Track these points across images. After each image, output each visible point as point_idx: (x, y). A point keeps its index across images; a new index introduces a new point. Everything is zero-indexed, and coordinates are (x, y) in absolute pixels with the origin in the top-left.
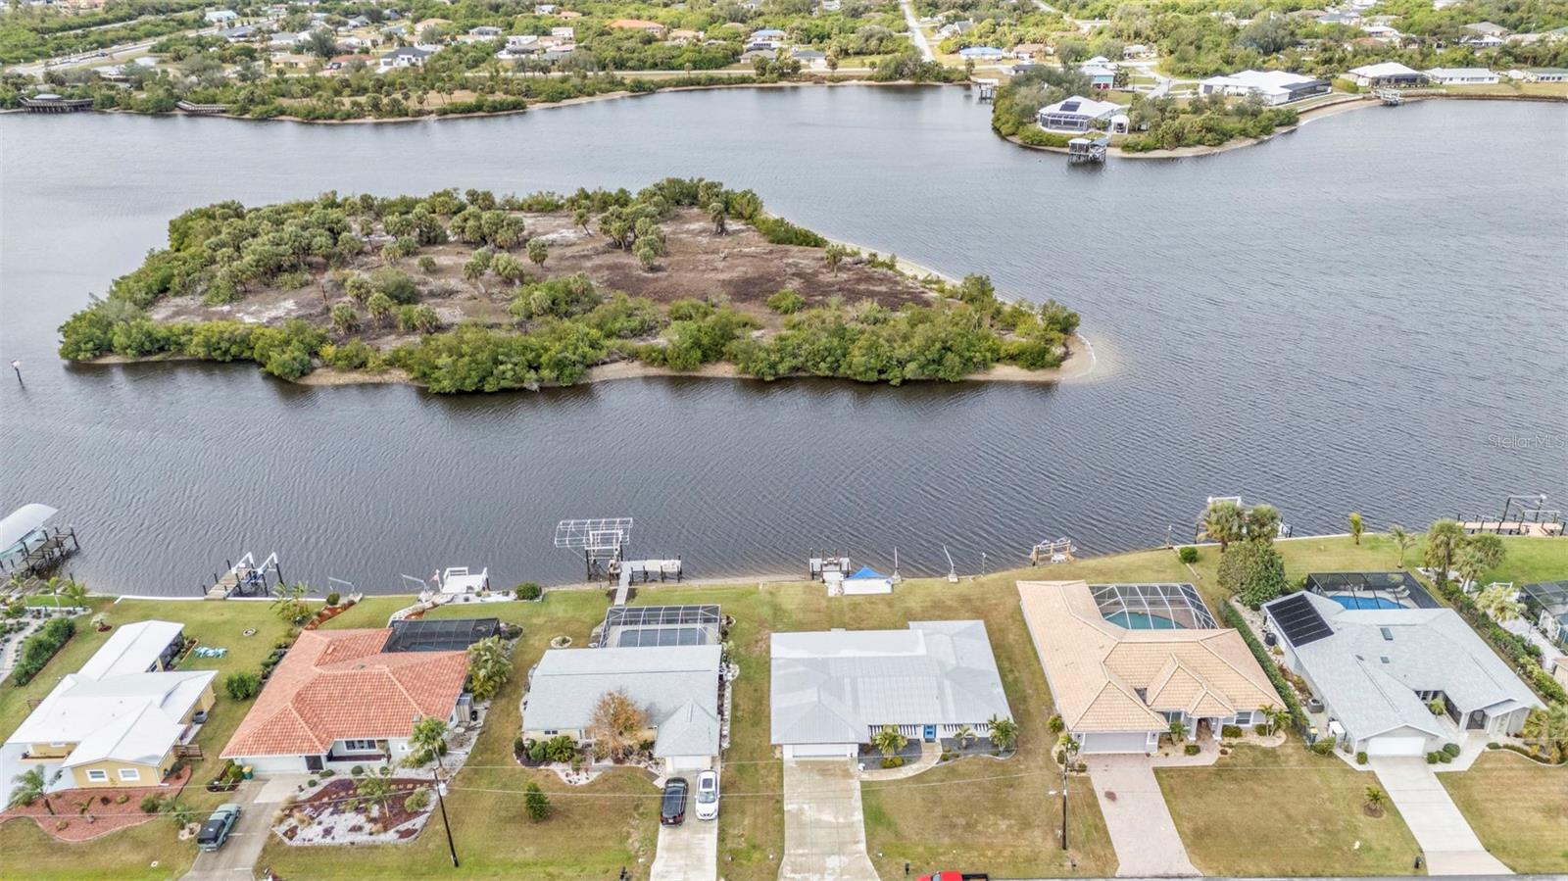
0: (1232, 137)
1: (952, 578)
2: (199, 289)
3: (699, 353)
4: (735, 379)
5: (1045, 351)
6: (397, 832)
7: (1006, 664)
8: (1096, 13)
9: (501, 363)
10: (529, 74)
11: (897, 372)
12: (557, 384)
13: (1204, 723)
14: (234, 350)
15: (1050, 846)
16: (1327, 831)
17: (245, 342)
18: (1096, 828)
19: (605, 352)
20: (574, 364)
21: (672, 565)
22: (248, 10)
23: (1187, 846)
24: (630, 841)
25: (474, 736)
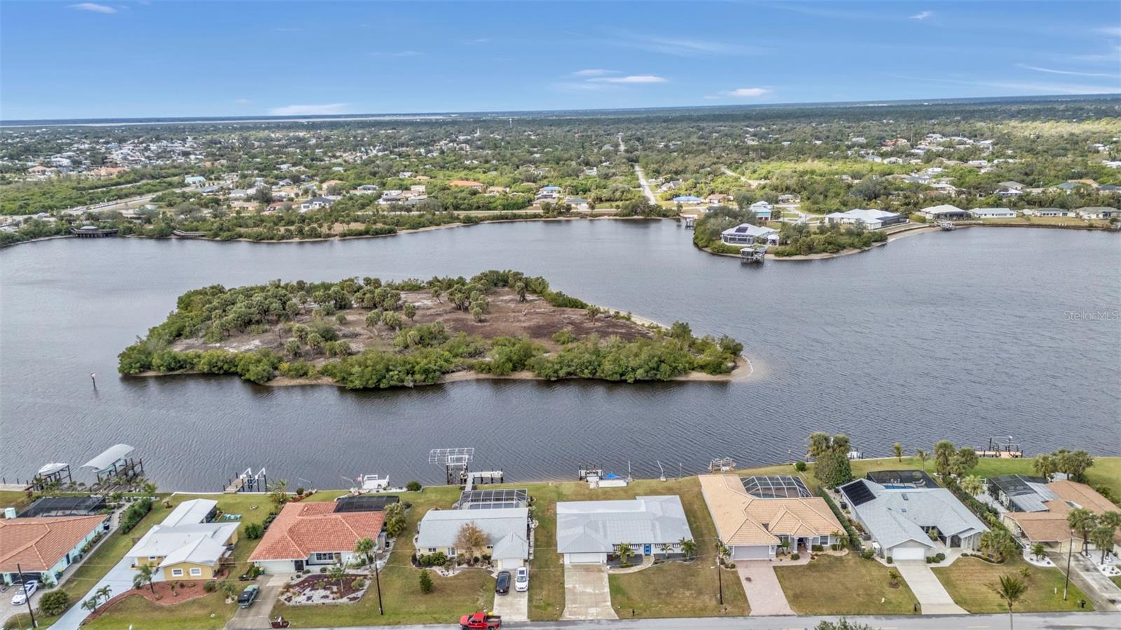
0: (844, 248)
1: (663, 479)
2: (201, 334)
3: (511, 365)
4: (532, 380)
5: (721, 363)
6: (348, 598)
7: (692, 519)
8: (762, 176)
9: (391, 371)
10: (398, 213)
11: (631, 375)
12: (424, 384)
13: (801, 541)
14: (226, 367)
15: (714, 602)
16: (867, 594)
17: (232, 362)
18: (740, 594)
19: (453, 365)
20: (434, 371)
21: (497, 474)
22: (212, 177)
23: (789, 602)
24: (479, 602)
25: (388, 554)
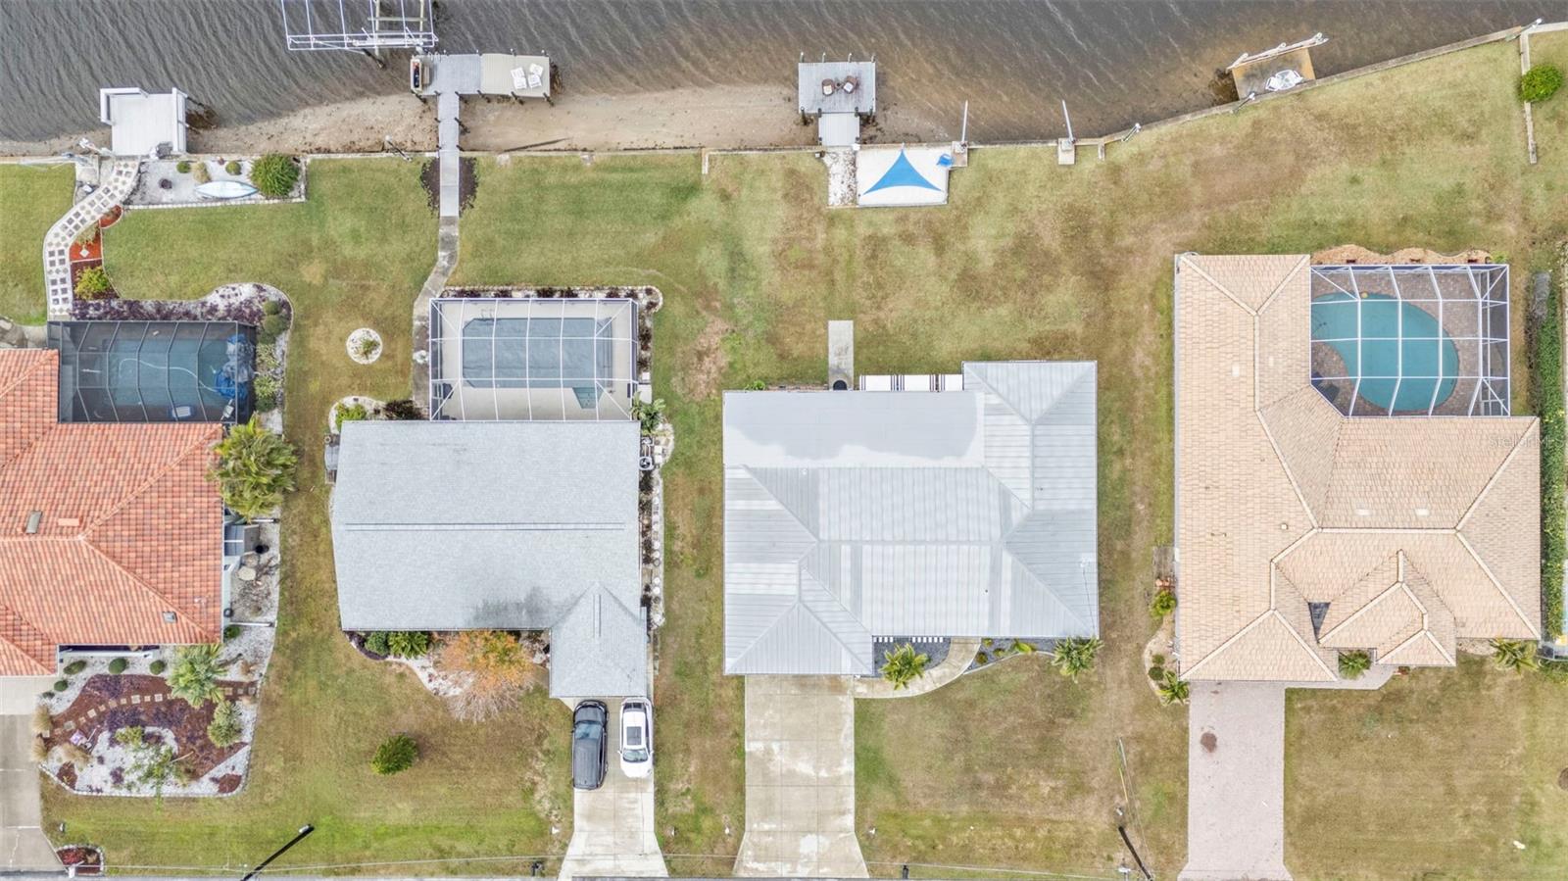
1: (1065, 149)
6: (214, 780)
21: (528, 74)
23: (1288, 834)
24: (537, 796)
25: (273, 582)
